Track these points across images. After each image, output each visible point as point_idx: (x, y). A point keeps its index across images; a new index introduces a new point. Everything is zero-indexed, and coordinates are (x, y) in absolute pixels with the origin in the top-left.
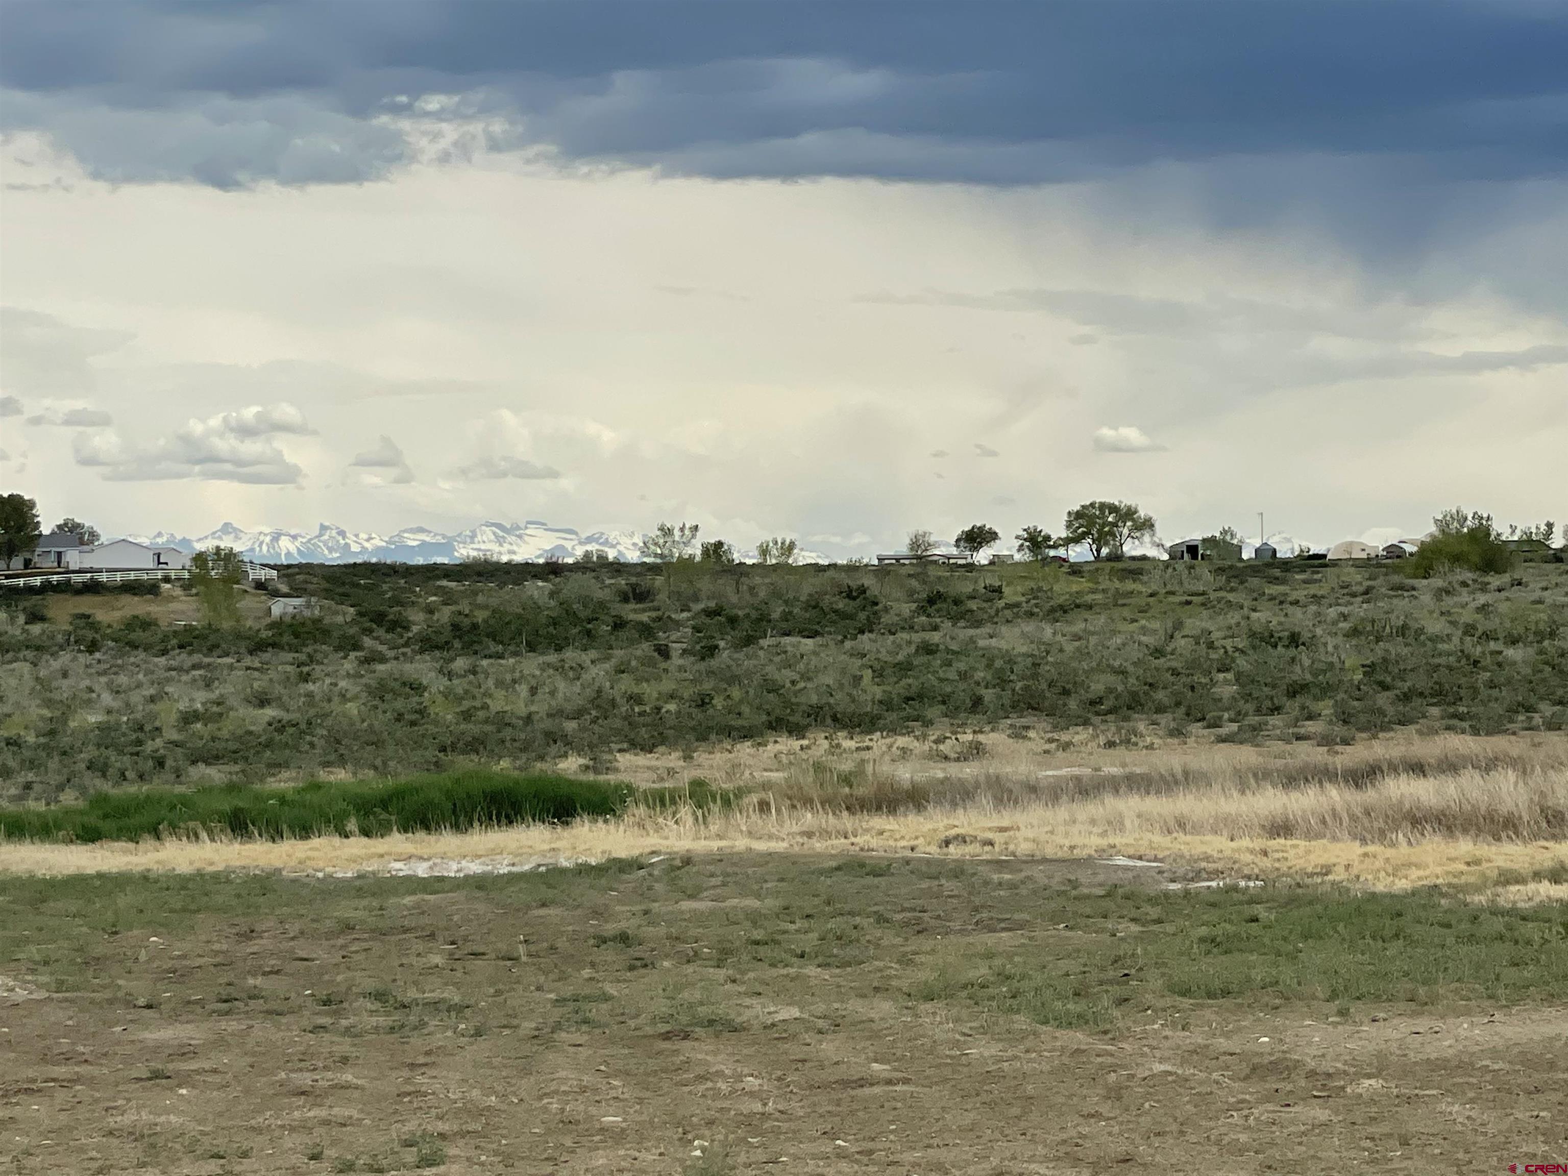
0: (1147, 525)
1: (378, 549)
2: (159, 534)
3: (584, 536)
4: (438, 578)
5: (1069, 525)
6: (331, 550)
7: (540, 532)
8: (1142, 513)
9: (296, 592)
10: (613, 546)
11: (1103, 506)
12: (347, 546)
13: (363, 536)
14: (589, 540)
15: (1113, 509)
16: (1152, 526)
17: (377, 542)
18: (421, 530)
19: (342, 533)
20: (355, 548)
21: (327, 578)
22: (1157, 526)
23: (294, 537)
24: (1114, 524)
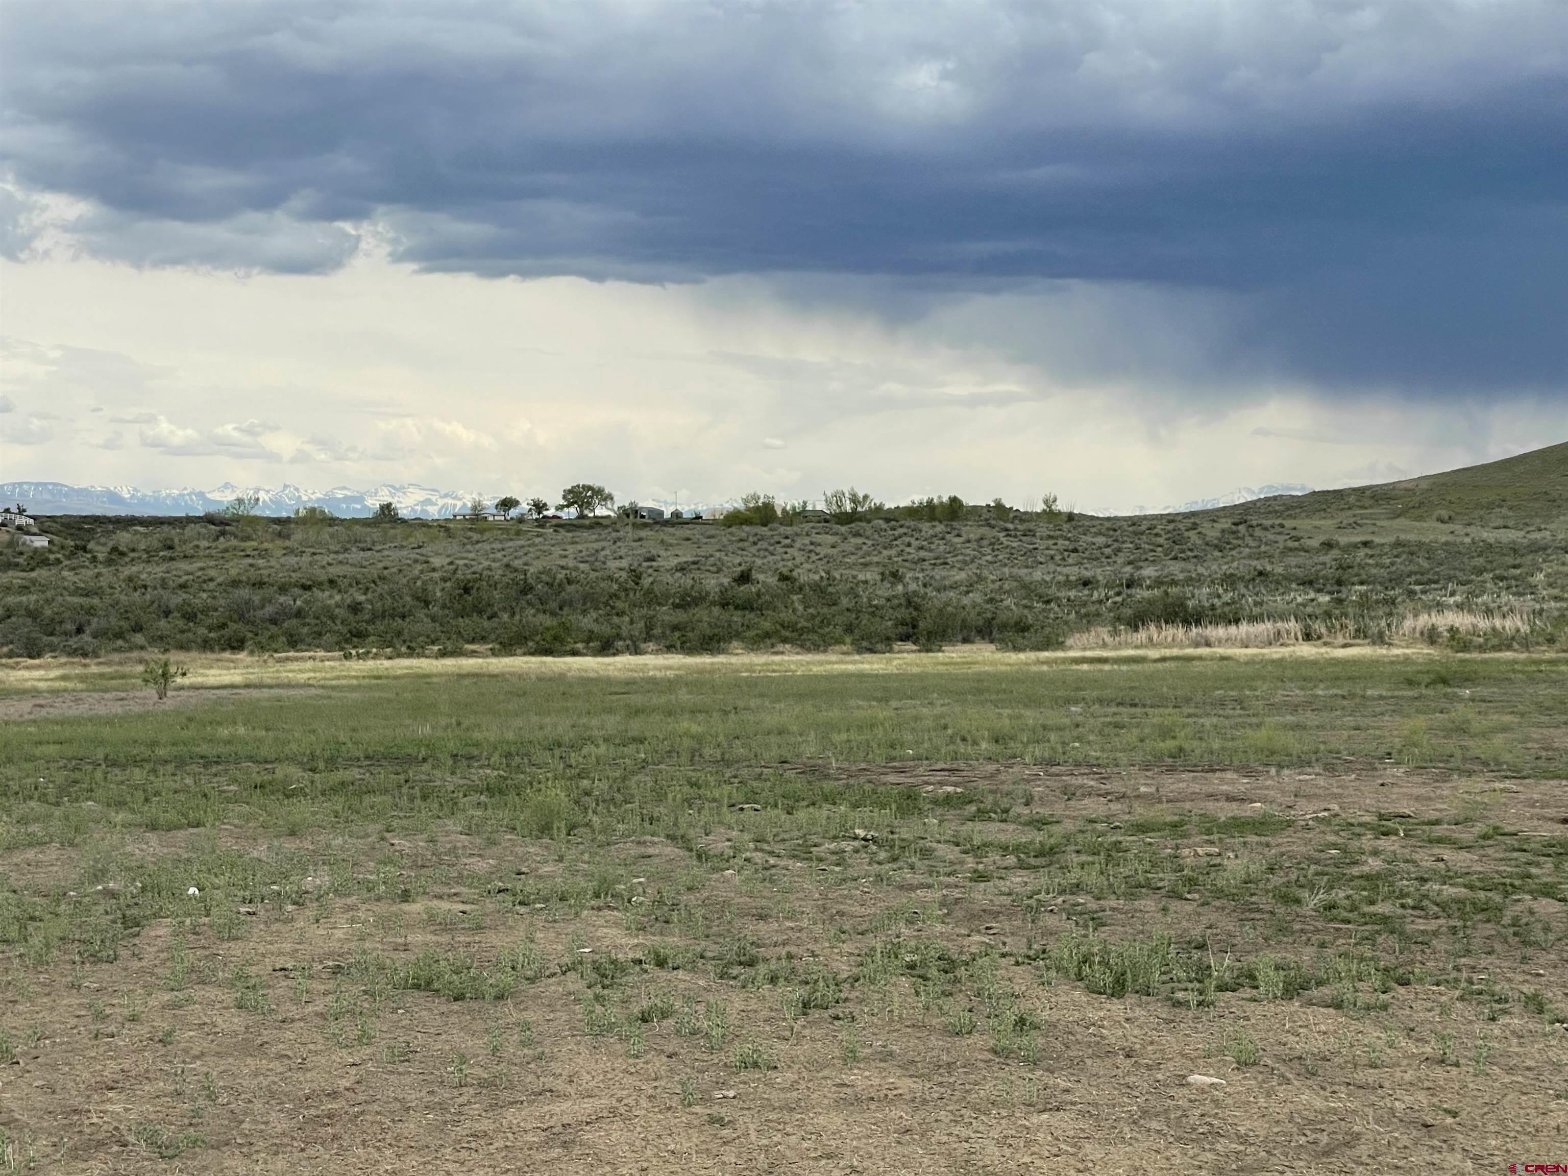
0: (610, 497)
1: (318, 500)
2: (185, 489)
3: (443, 493)
4: (135, 525)
5: (564, 497)
6: (290, 499)
7: (417, 491)
8: (607, 491)
9: (44, 532)
10: (460, 499)
11: (584, 486)
12: (300, 497)
13: (310, 491)
14: (446, 496)
15: (590, 488)
16: (612, 499)
17: (319, 495)
18: (344, 488)
19: (297, 490)
20: (305, 498)
21: (63, 524)
22: (615, 499)
23: (268, 492)
24: (591, 497)
